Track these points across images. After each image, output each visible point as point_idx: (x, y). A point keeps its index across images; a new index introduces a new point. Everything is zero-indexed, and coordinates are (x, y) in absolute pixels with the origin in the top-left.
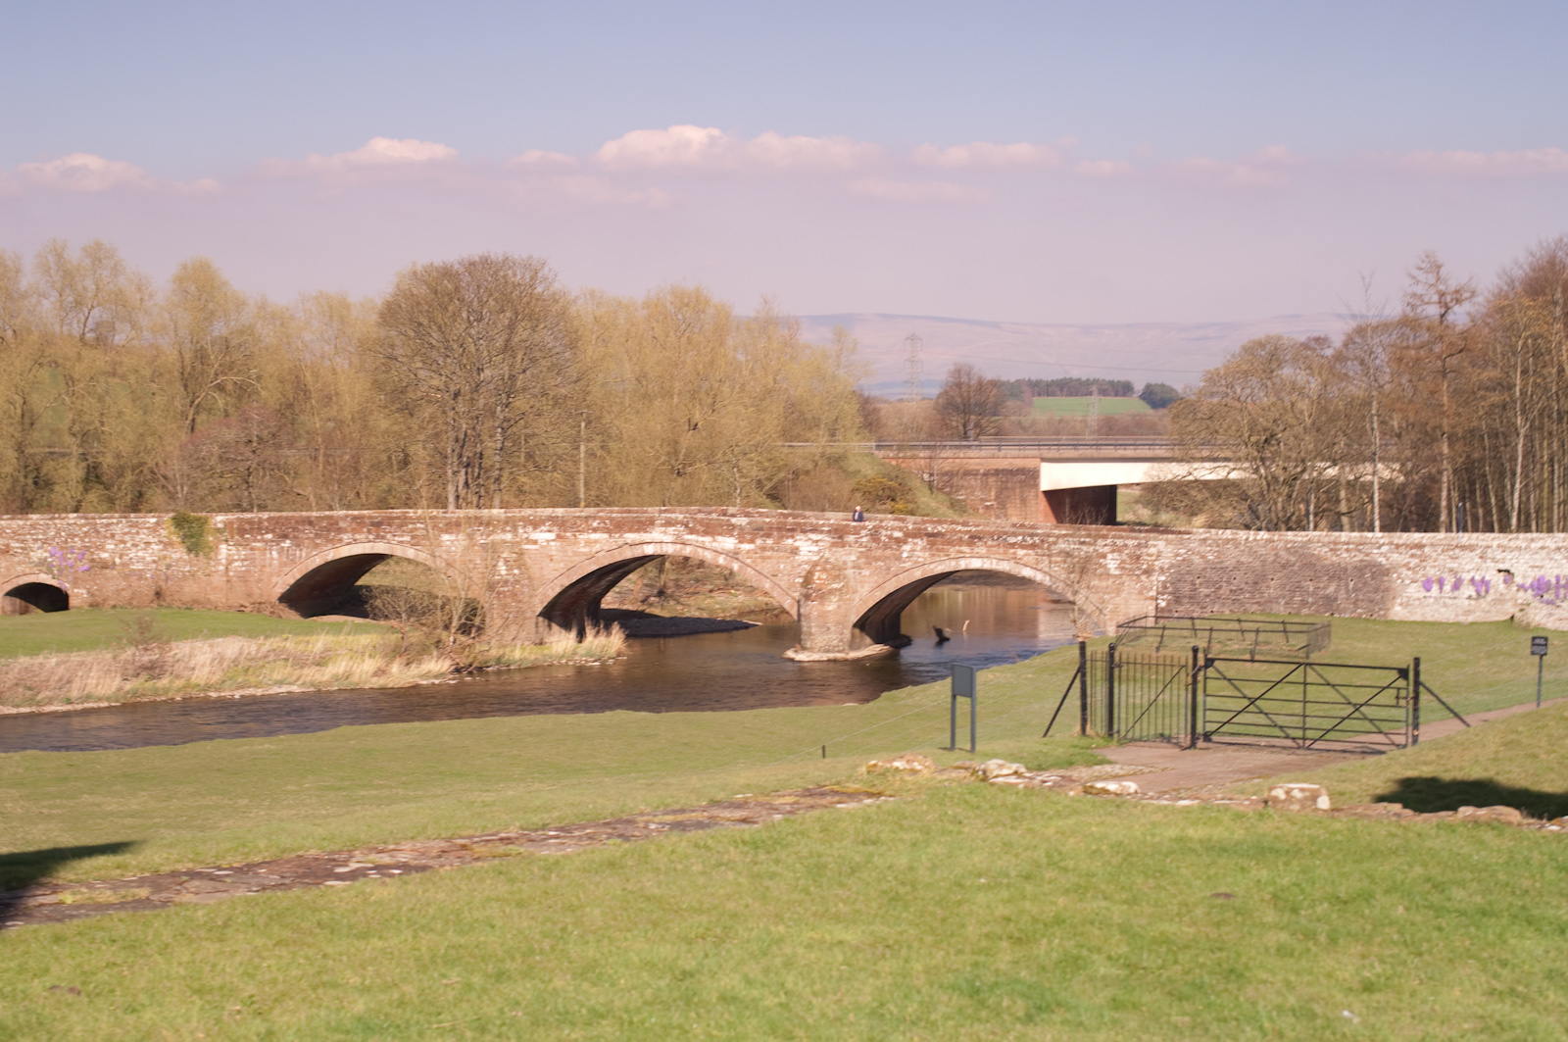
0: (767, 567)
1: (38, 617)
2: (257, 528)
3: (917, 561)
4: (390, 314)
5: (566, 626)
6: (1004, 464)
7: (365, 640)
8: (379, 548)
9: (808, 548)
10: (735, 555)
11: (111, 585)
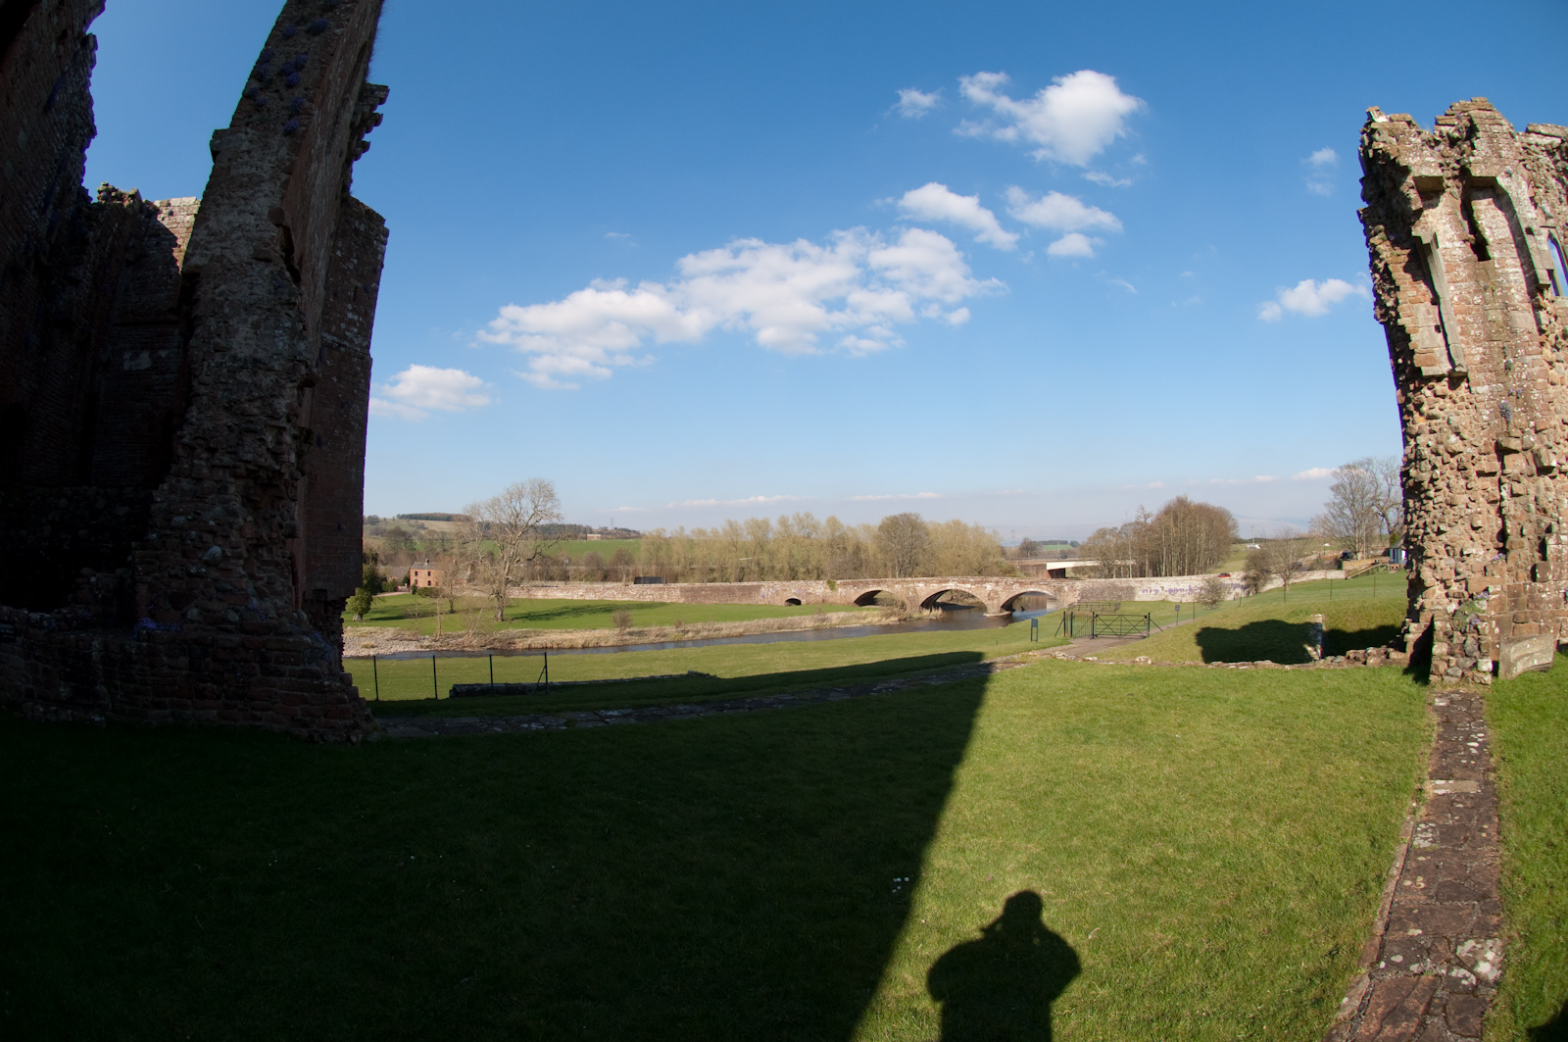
0: (979, 592)
1: (794, 607)
2: (848, 584)
3: (1017, 589)
4: (881, 528)
5: (927, 608)
6: (1037, 563)
7: (875, 612)
8: (879, 589)
9: (989, 587)
10: (970, 589)
11: (812, 599)
